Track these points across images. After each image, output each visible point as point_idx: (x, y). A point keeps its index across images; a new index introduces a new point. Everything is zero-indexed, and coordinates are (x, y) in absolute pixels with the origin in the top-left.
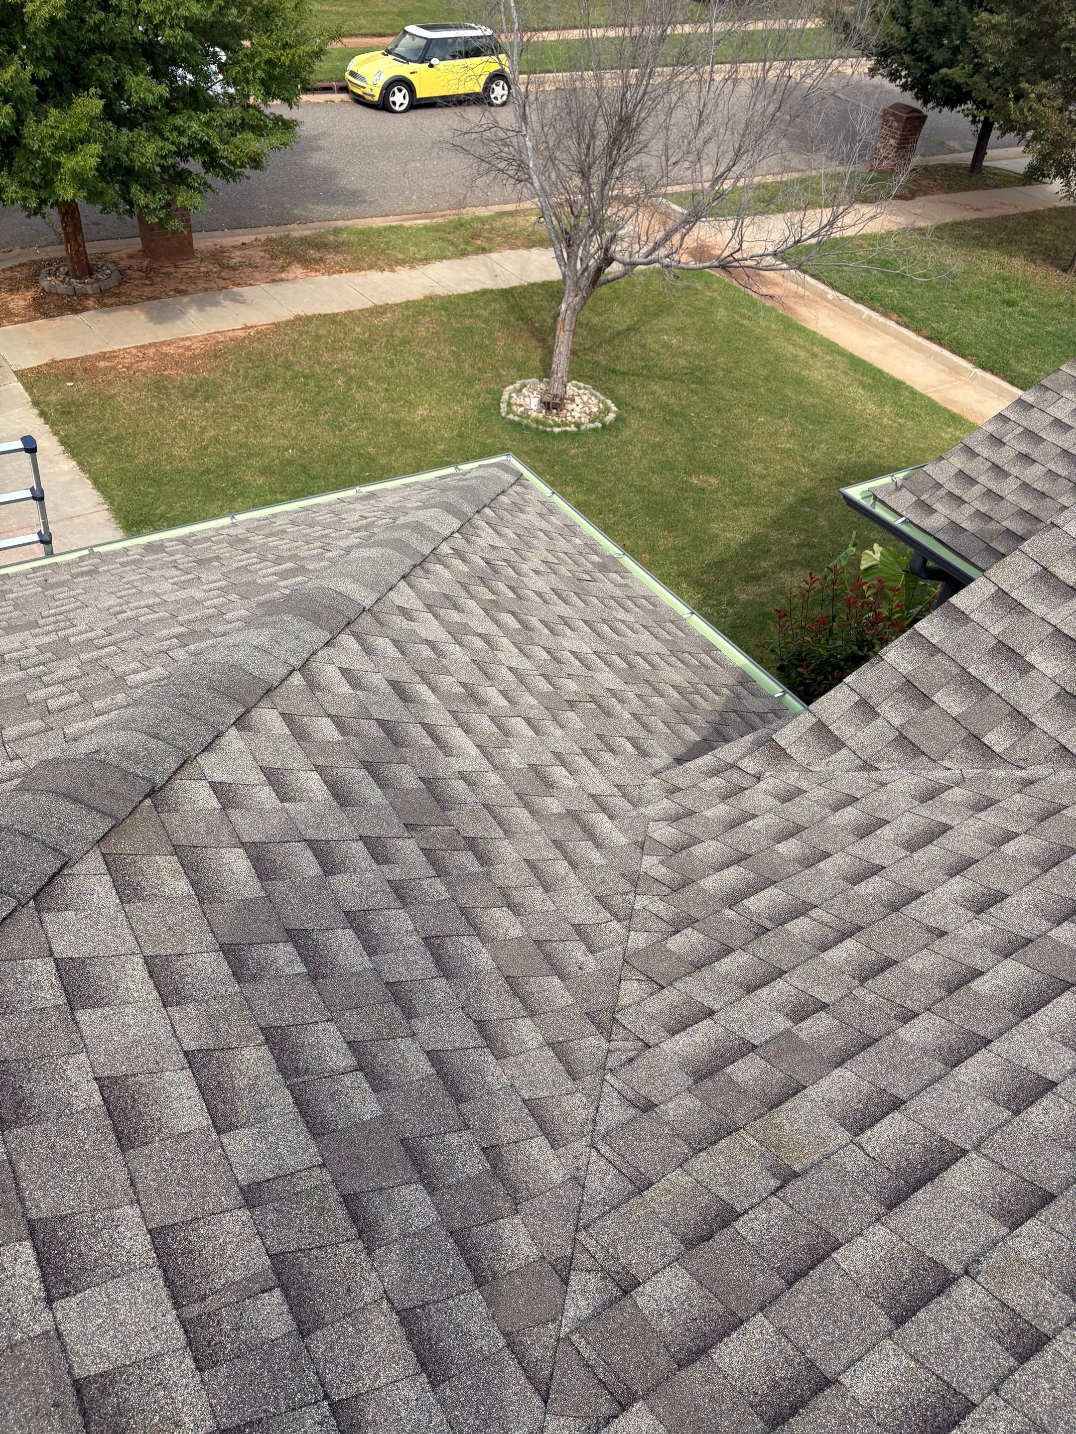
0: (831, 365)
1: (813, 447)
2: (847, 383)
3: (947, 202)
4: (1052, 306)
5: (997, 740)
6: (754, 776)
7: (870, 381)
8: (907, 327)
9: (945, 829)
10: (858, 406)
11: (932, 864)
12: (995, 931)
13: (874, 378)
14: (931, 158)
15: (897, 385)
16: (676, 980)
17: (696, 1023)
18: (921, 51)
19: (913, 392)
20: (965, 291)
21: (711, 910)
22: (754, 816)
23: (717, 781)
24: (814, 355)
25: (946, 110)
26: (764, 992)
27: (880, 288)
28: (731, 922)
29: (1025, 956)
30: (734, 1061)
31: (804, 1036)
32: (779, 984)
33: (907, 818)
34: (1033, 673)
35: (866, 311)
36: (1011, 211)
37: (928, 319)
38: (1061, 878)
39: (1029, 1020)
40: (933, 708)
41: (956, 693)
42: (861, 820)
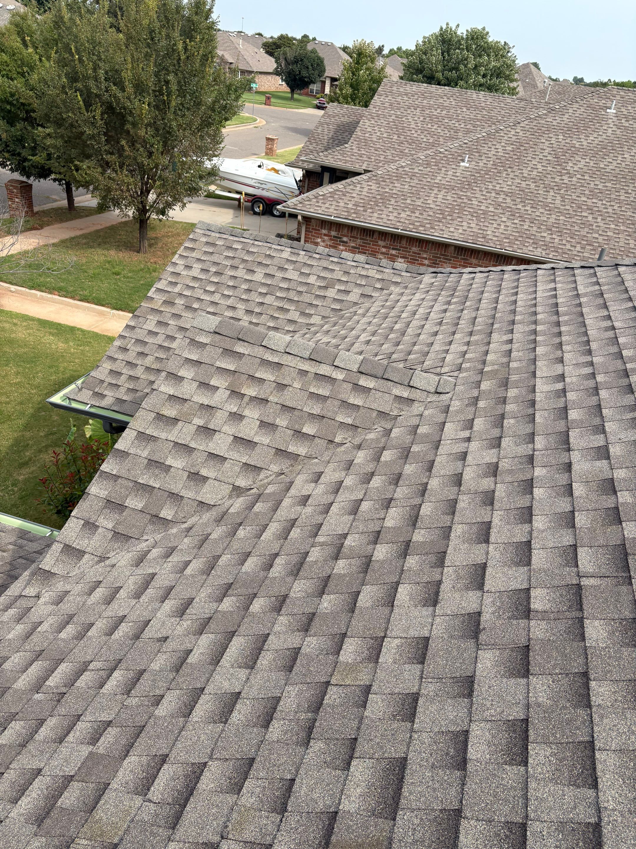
0: (28, 328)
1: (34, 377)
2: (41, 335)
3: (62, 228)
4: (139, 271)
5: (167, 513)
6: (35, 597)
7: (56, 331)
8: (66, 297)
9: (153, 576)
10: (53, 346)
11: (151, 601)
12: (192, 623)
13: (57, 329)
14: (44, 206)
15: (72, 329)
16: (10, 764)
17: (31, 784)
18: (13, 151)
19: (82, 331)
20: (91, 272)
21: (25, 701)
22: (41, 623)
23: (12, 612)
24: (15, 325)
25: (42, 180)
26: (70, 738)
27: (42, 279)
28: (40, 702)
29: (210, 628)
30: (61, 795)
31: (101, 751)
32: (80, 725)
33: (132, 580)
34: (172, 470)
35: (39, 293)
36: (99, 227)
37: (76, 291)
38: (217, 575)
39: (220, 664)
40: (127, 510)
41: (136, 496)
42: (106, 593)
